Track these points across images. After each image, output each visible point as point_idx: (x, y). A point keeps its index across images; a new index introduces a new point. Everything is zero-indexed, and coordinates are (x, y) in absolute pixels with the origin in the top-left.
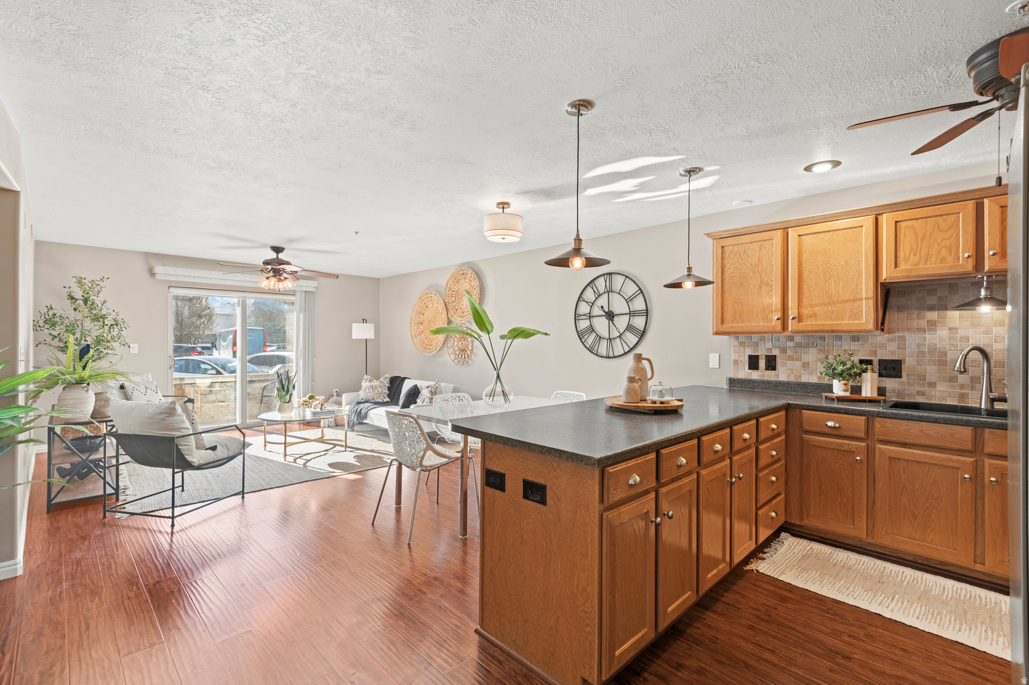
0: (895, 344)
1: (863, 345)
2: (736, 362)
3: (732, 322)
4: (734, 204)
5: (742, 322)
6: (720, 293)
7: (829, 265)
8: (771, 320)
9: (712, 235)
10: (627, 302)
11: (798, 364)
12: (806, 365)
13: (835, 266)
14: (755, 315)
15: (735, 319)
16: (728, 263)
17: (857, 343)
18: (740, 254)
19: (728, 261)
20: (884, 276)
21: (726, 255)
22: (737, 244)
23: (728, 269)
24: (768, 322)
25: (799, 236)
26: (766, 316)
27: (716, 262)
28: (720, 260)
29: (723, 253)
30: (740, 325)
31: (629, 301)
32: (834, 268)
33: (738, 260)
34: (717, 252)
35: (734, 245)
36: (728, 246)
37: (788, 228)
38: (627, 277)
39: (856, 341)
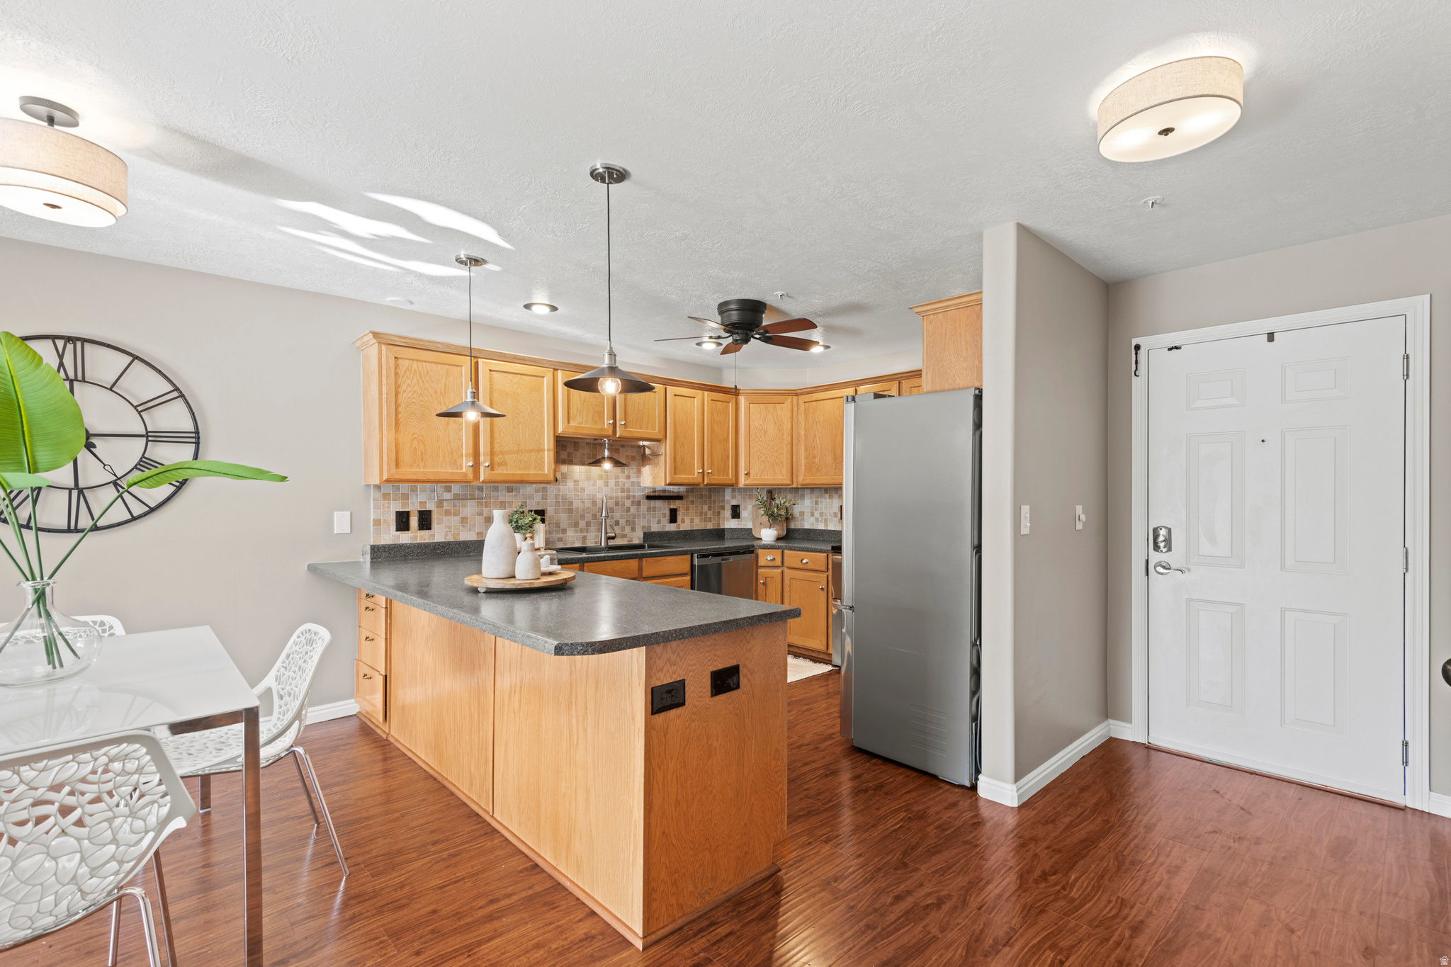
0: (540, 494)
1: (516, 496)
2: (377, 522)
3: (411, 466)
4: (388, 299)
5: (425, 467)
6: (394, 424)
7: (517, 411)
8: (461, 466)
9: (381, 335)
10: (139, 413)
11: (458, 518)
12: (464, 520)
13: (522, 412)
14: (441, 459)
15: (415, 462)
16: (404, 382)
17: (511, 494)
18: (420, 374)
19: (404, 379)
20: (560, 430)
21: (401, 372)
22: (417, 361)
23: (404, 391)
24: (457, 468)
25: (490, 370)
26: (455, 461)
27: (387, 377)
28: (393, 376)
29: (396, 367)
30: (422, 470)
31: (142, 409)
32: (522, 414)
33: (418, 383)
34: (387, 362)
35: (413, 360)
36: (404, 359)
37: (478, 358)
38: (136, 358)
39: (510, 492)
